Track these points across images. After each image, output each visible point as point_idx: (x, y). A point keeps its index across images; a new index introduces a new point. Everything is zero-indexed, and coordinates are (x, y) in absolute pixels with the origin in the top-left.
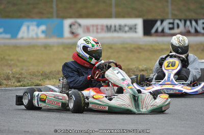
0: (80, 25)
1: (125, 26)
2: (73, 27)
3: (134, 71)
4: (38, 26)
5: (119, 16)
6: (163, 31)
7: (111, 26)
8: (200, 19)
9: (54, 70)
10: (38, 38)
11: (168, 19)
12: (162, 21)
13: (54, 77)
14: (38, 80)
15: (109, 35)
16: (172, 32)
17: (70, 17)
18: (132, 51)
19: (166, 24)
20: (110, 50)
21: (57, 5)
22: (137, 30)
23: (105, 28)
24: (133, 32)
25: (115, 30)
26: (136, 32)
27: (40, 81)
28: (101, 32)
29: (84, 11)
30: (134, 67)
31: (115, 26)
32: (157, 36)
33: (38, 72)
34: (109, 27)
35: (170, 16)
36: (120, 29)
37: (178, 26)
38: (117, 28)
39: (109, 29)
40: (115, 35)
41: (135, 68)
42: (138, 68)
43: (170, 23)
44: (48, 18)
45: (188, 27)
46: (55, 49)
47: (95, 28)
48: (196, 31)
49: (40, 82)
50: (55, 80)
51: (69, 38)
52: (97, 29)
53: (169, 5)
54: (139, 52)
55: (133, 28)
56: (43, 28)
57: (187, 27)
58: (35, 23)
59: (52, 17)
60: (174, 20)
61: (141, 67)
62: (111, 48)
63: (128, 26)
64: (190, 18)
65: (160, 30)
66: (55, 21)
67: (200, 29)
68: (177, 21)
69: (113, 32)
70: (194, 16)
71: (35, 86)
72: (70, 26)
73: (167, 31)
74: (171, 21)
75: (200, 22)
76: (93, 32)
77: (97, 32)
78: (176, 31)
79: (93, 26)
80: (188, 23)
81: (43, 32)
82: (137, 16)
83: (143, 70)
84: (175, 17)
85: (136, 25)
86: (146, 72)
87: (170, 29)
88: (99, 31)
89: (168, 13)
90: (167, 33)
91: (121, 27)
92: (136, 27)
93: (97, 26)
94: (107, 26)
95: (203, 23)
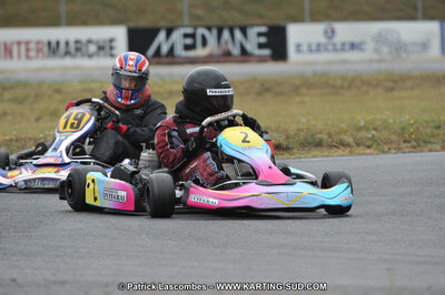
1: (89, 41)
5: (74, 20)
6: (171, 51)
7: (58, 43)
8: (252, 26)
11: (186, 26)
12: (169, 32)
15: (53, 63)
16: (191, 54)
19: (177, 36)
20: (57, 97)
22: (114, 52)
23: (46, 49)
24: (105, 55)
25: (67, 53)
26: (112, 55)
28: (37, 57)
31: (67, 43)
32: (159, 63)
34: (54, 44)
35: (186, 20)
36: (78, 50)
37: (204, 42)
38: (72, 47)
39: (53, 49)
40: (68, 62)
43: (186, 36)
45: (227, 43)
47: (23, 48)
48: (244, 52)
52: (28, 50)
55: (106, 48)
57: (223, 44)
60: (195, 28)
62: (58, 91)
63: (97, 43)
64: (230, 23)
65: (165, 50)
67: (251, 47)
68: (201, 31)
69: (61, 57)
70: (240, 19)
73: (179, 51)
74: (190, 30)
75: (252, 32)
76: (19, 57)
77: (28, 57)
78: (200, 52)
79: (19, 43)
80: (226, 34)
82: (115, 22)
84: (196, 22)
85: (112, 40)
87: (187, 47)
88: (32, 53)
89: (181, 14)
90: (180, 57)
91: (79, 45)
92: (114, 44)
93: (27, 43)
94: (49, 43)
95: (260, 34)
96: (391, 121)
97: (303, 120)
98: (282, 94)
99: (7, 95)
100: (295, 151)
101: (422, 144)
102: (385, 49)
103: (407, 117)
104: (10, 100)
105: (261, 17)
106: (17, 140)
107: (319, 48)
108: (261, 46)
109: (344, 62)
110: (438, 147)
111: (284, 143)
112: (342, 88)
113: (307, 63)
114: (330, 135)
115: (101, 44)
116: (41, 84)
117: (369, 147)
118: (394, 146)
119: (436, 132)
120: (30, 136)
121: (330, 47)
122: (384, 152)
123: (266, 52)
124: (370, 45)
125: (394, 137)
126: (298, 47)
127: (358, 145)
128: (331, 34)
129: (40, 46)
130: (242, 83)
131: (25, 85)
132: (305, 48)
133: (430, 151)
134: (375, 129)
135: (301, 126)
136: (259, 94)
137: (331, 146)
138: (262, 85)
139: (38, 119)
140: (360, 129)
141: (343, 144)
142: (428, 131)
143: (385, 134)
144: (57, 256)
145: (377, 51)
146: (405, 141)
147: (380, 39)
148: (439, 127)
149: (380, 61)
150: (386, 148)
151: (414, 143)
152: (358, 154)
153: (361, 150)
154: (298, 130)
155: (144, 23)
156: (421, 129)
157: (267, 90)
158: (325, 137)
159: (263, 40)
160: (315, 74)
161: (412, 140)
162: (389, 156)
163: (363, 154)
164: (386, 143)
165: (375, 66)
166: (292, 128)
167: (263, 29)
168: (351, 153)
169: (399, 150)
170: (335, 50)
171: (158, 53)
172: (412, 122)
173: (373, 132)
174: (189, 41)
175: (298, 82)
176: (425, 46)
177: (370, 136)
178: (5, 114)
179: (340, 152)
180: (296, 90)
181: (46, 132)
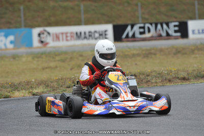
0: (49, 33)
1: (95, 32)
2: (42, 36)
4: (6, 36)
5: (88, 22)
6: (134, 35)
7: (81, 33)
8: (171, 22)
9: (23, 81)
10: (6, 49)
11: (139, 23)
12: (132, 26)
13: (23, 88)
14: (7, 91)
16: (143, 36)
17: (39, 26)
19: (136, 28)
20: (81, 58)
21: (25, 15)
22: (107, 36)
23: (75, 36)
25: (85, 38)
26: (106, 38)
27: (9, 92)
28: (71, 40)
29: (53, 19)
31: (85, 33)
32: (128, 41)
33: (7, 83)
34: (79, 34)
35: (140, 20)
36: (90, 36)
37: (149, 31)
38: (87, 35)
39: (78, 36)
40: (85, 42)
43: (140, 28)
44: (16, 27)
45: (159, 30)
46: (24, 59)
47: (64, 36)
48: (168, 34)
49: (9, 94)
50: (24, 91)
51: (38, 47)
52: (67, 37)
53: (139, 9)
56: (11, 38)
58: (3, 34)
59: (20, 27)
60: (145, 24)
62: (81, 56)
63: (99, 32)
64: (161, 21)
65: (130, 35)
66: (24, 31)
67: (171, 32)
68: (147, 25)
69: (82, 40)
71: (4, 98)
72: (39, 35)
73: (138, 35)
74: (142, 25)
75: (172, 25)
76: (63, 40)
77: (67, 40)
78: (147, 35)
79: (62, 34)
80: (159, 26)
81: (11, 42)
82: (107, 22)
84: (145, 21)
85: (106, 31)
87: (141, 33)
88: (69, 38)
89: (138, 17)
90: (138, 38)
91: (90, 34)
92: (107, 33)
93: (66, 33)
94: (77, 33)
95: (175, 26)
97: (195, 65)
98: (186, 54)
99: (58, 58)
100: (192, 80)
104: (59, 61)
105: (176, 18)
106: (61, 79)
107: (203, 32)
108: (176, 31)
111: (187, 77)
113: (198, 39)
115: (101, 33)
116: (73, 52)
120: (68, 77)
123: (179, 34)
126: (193, 32)
129: (72, 35)
130: (167, 49)
131: (65, 53)
132: (196, 32)
135: (194, 68)
136: (175, 54)
138: (176, 50)
139: (71, 69)
154: (193, 70)
155: (120, 22)
157: (179, 52)
159: (177, 28)
160: (201, 44)
166: (190, 70)
167: (177, 23)
171: (127, 36)
174: (142, 30)
175: (193, 48)
178: (56, 67)
180: (193, 51)
181: (76, 75)
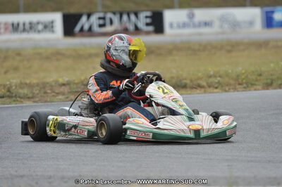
1: (38, 23)
3: (52, 86)
5: (29, 9)
6: (90, 29)
7: (18, 24)
8: (142, 11)
11: (97, 12)
12: (89, 16)
15: (16, 36)
16: (103, 30)
18: (48, 58)
19: (94, 19)
20: (18, 58)
22: (54, 29)
23: (10, 27)
24: (49, 31)
25: (24, 30)
26: (53, 31)
28: (5, 33)
30: (51, 80)
31: (24, 24)
34: (15, 25)
35: (100, 8)
36: (31, 28)
37: (111, 22)
39: (15, 28)
40: (25, 36)
41: (53, 81)
42: (57, 82)
43: (100, 18)
48: (137, 28)
54: (58, 60)
55: (49, 27)
57: (124, 23)
60: (106, 13)
61: (61, 81)
62: (19, 54)
63: (42, 23)
64: (128, 10)
65: (86, 27)
67: (141, 25)
68: (109, 15)
69: (21, 32)
70: (132, 7)
73: (96, 29)
74: (101, 15)
75: (142, 15)
78: (109, 29)
80: (125, 17)
82: (54, 10)
83: (64, 85)
84: (106, 9)
85: (52, 22)
86: (68, 87)
87: (101, 26)
88: (2, 31)
89: (96, 4)
90: (96, 32)
92: (54, 24)
94: (13, 25)
95: (147, 17)
96: (230, 71)
97: (174, 71)
98: (160, 54)
101: (250, 85)
102: (226, 26)
103: (240, 69)
105: (147, 6)
107: (184, 25)
108: (147, 24)
109: (200, 34)
110: (260, 87)
112: (199, 50)
114: (191, 81)
115: (46, 24)
116: (7, 50)
117: (216, 88)
118: (232, 87)
119: (259, 78)
120: (1, 83)
121: (192, 25)
122: (226, 91)
123: (151, 28)
124: (217, 23)
125: (232, 82)
127: (209, 87)
128: (191, 16)
129: (7, 26)
132: (175, 25)
133: (255, 90)
134: (220, 77)
135: (173, 75)
137: (192, 88)
138: (149, 50)
139: (6, 73)
140: (210, 77)
141: (200, 86)
142: (254, 77)
143: (227, 79)
144: (18, 160)
145: (221, 27)
146: (240, 84)
147: (223, 19)
148: (260, 75)
149: (223, 33)
150: (227, 89)
151: (245, 85)
152: (210, 93)
153: (211, 90)
154: (171, 78)
155: (73, 10)
156: (249, 76)
157: (152, 52)
158: (188, 82)
159: (149, 20)
160: (182, 42)
161: (244, 83)
162: (229, 94)
163: (213, 93)
164: (227, 85)
165: (220, 37)
166: (168, 76)
167: (149, 14)
168: (205, 92)
169: (235, 89)
170: (194, 26)
172: (243, 71)
173: (219, 79)
175: (171, 47)
176: (251, 23)
177: (217, 81)
179: (198, 91)
180: (170, 52)
181: (12, 81)
